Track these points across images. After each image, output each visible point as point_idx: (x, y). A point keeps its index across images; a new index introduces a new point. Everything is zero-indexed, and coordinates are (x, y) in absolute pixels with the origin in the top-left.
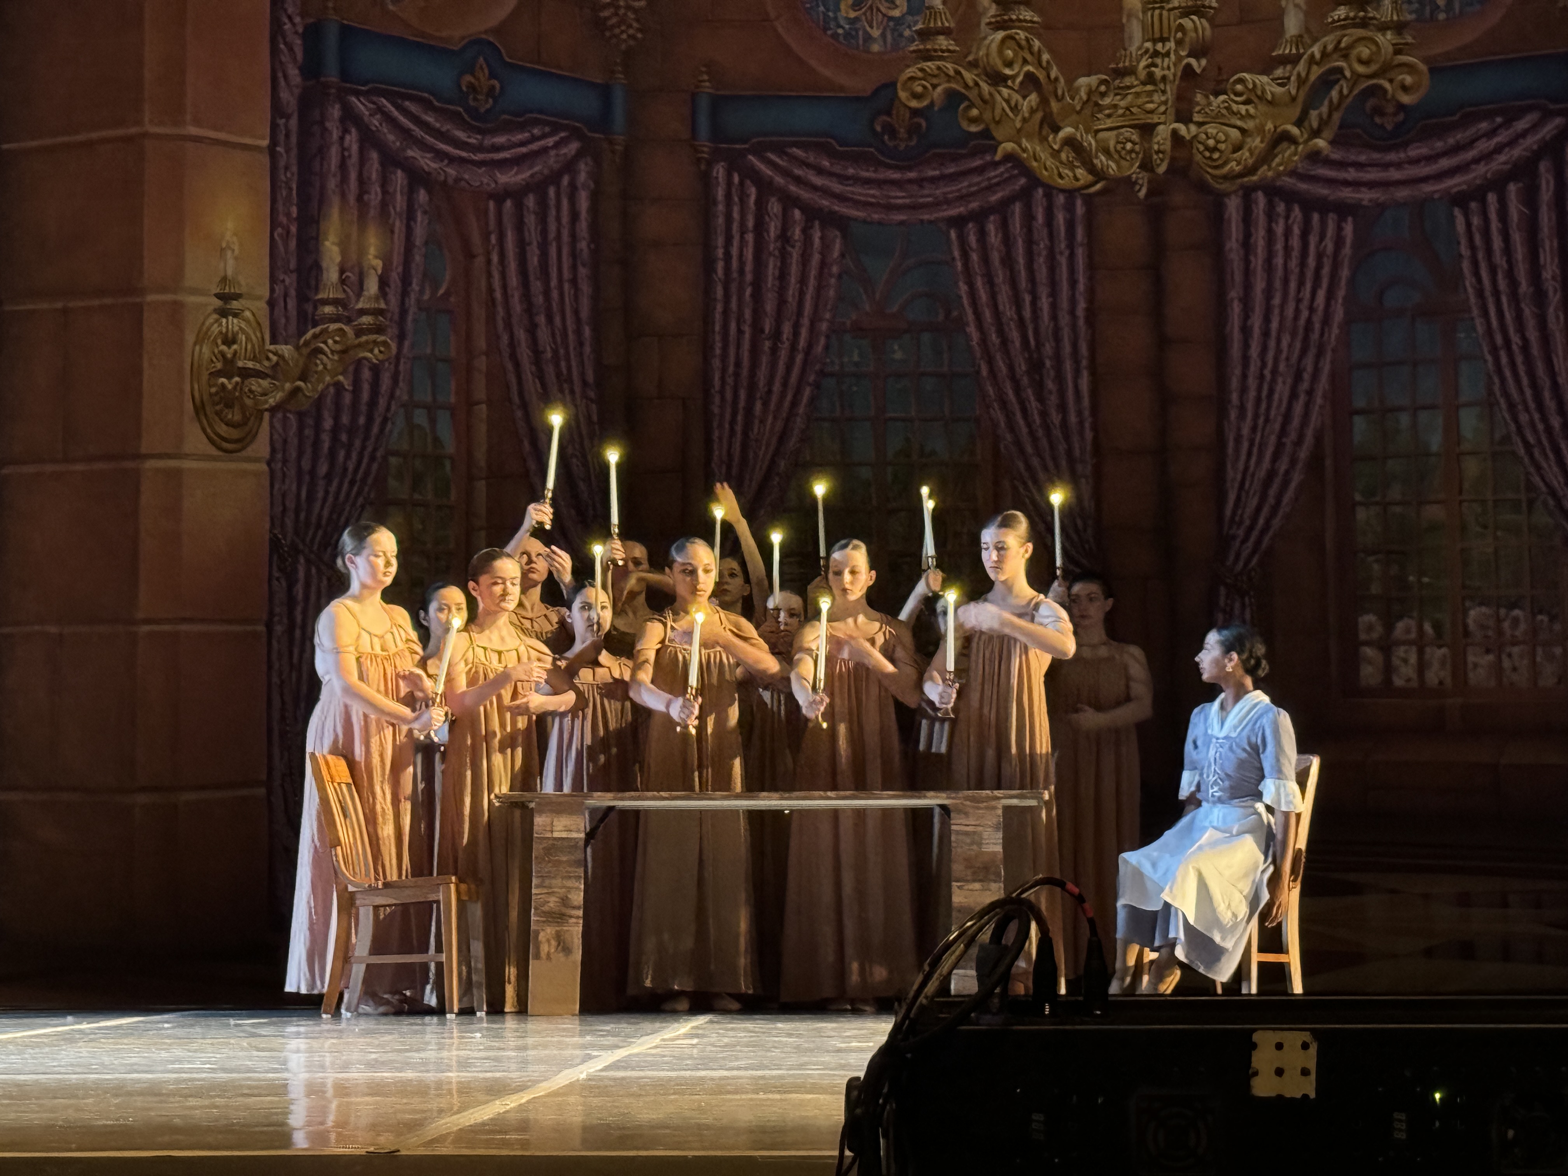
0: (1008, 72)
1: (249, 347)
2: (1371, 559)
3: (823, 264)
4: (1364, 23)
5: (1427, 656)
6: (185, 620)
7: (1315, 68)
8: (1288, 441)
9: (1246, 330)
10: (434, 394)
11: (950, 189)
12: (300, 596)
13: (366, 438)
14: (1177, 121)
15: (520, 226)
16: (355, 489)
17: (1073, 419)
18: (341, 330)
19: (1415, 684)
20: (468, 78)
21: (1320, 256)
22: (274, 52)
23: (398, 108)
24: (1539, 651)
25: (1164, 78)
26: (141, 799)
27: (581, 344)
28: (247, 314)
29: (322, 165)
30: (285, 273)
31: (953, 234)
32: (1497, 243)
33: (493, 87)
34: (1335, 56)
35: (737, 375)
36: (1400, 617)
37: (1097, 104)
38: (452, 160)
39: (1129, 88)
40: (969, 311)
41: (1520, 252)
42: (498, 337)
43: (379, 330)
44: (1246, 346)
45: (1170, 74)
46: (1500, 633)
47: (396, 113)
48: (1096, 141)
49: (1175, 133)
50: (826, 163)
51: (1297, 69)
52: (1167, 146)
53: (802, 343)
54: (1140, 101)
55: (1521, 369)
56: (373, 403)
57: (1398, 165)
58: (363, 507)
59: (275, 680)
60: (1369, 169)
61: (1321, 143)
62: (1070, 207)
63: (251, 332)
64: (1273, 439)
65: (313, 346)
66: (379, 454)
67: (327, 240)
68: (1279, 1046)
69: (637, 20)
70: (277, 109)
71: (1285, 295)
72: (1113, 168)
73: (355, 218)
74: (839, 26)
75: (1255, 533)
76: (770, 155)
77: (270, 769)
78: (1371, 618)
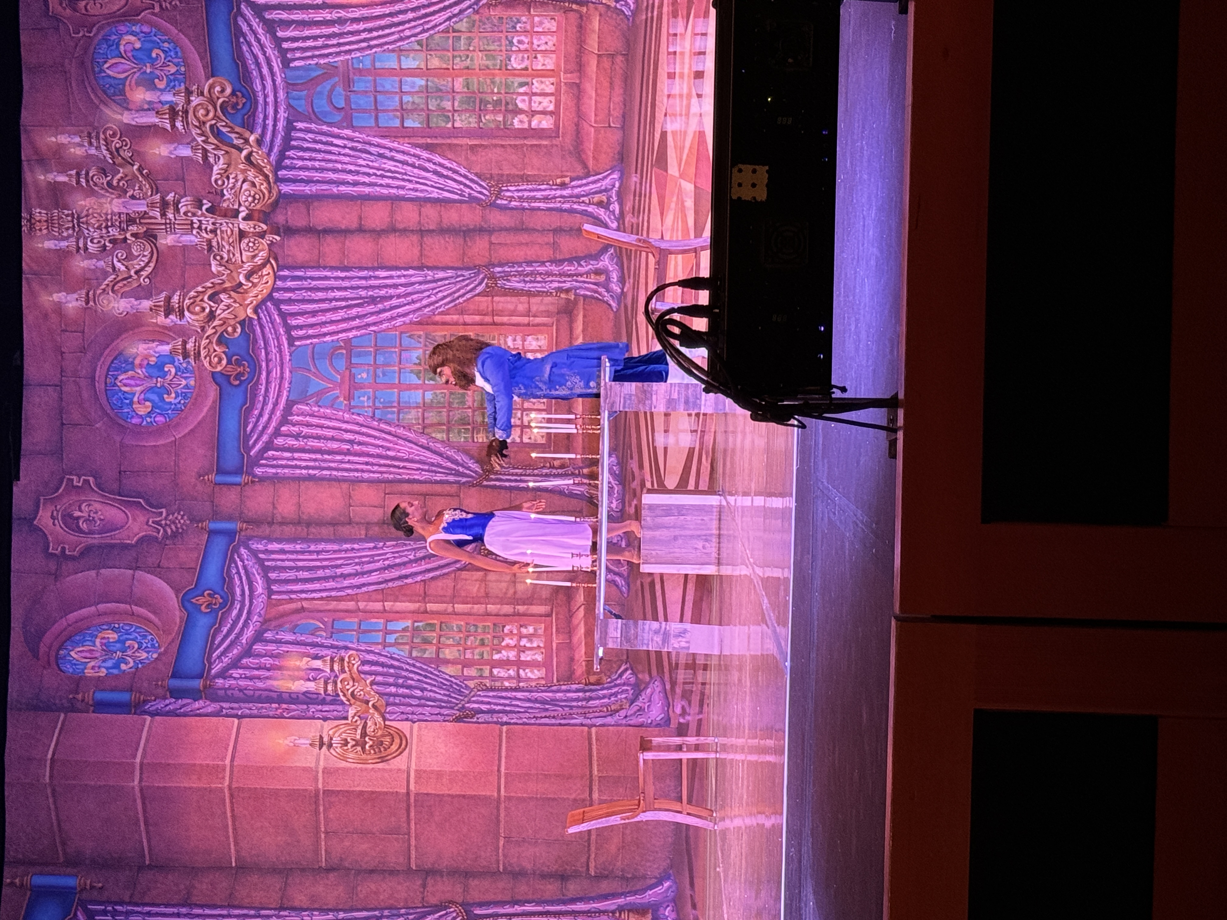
0: (207, 310)
1: (348, 732)
2: (483, 120)
3: (312, 415)
4: (186, 112)
5: (538, 91)
6: (499, 771)
7: (209, 140)
8: (417, 163)
9: (356, 184)
10: (379, 631)
11: (272, 343)
12: (488, 707)
13: (401, 668)
14: (236, 216)
15: (287, 581)
16: (429, 675)
17: (403, 280)
18: (341, 681)
19: (553, 98)
20: (203, 608)
21: (315, 141)
22: (185, 715)
23: (218, 647)
24: (536, 29)
25: (213, 224)
27: (353, 549)
28: (331, 732)
29: (249, 690)
30: (309, 711)
31: (297, 343)
32: (310, 43)
33: (209, 595)
34: (203, 129)
35: (373, 464)
36: (516, 105)
37: (227, 262)
38: (248, 618)
39: (218, 243)
40: (340, 335)
41: (316, 31)
42: (348, 595)
43: (342, 660)
44: (364, 184)
45: (213, 220)
46: (526, 50)
47: (221, 649)
48: (248, 262)
49: (244, 219)
50: (256, 412)
51: (210, 150)
52: (251, 223)
53: (357, 428)
54: (226, 237)
55: (381, 33)
56: (383, 665)
57: (266, 96)
58: (439, 671)
59: (533, 721)
60: (267, 113)
61: (252, 138)
63: (341, 731)
64: (416, 171)
65: (350, 698)
66: (411, 662)
67: (290, 689)
69: (173, 514)
70: (217, 714)
71: (336, 161)
72: (263, 254)
73: (279, 672)
74: (179, 403)
75: (468, 182)
76: (251, 442)
77: (582, 725)
78: (516, 121)
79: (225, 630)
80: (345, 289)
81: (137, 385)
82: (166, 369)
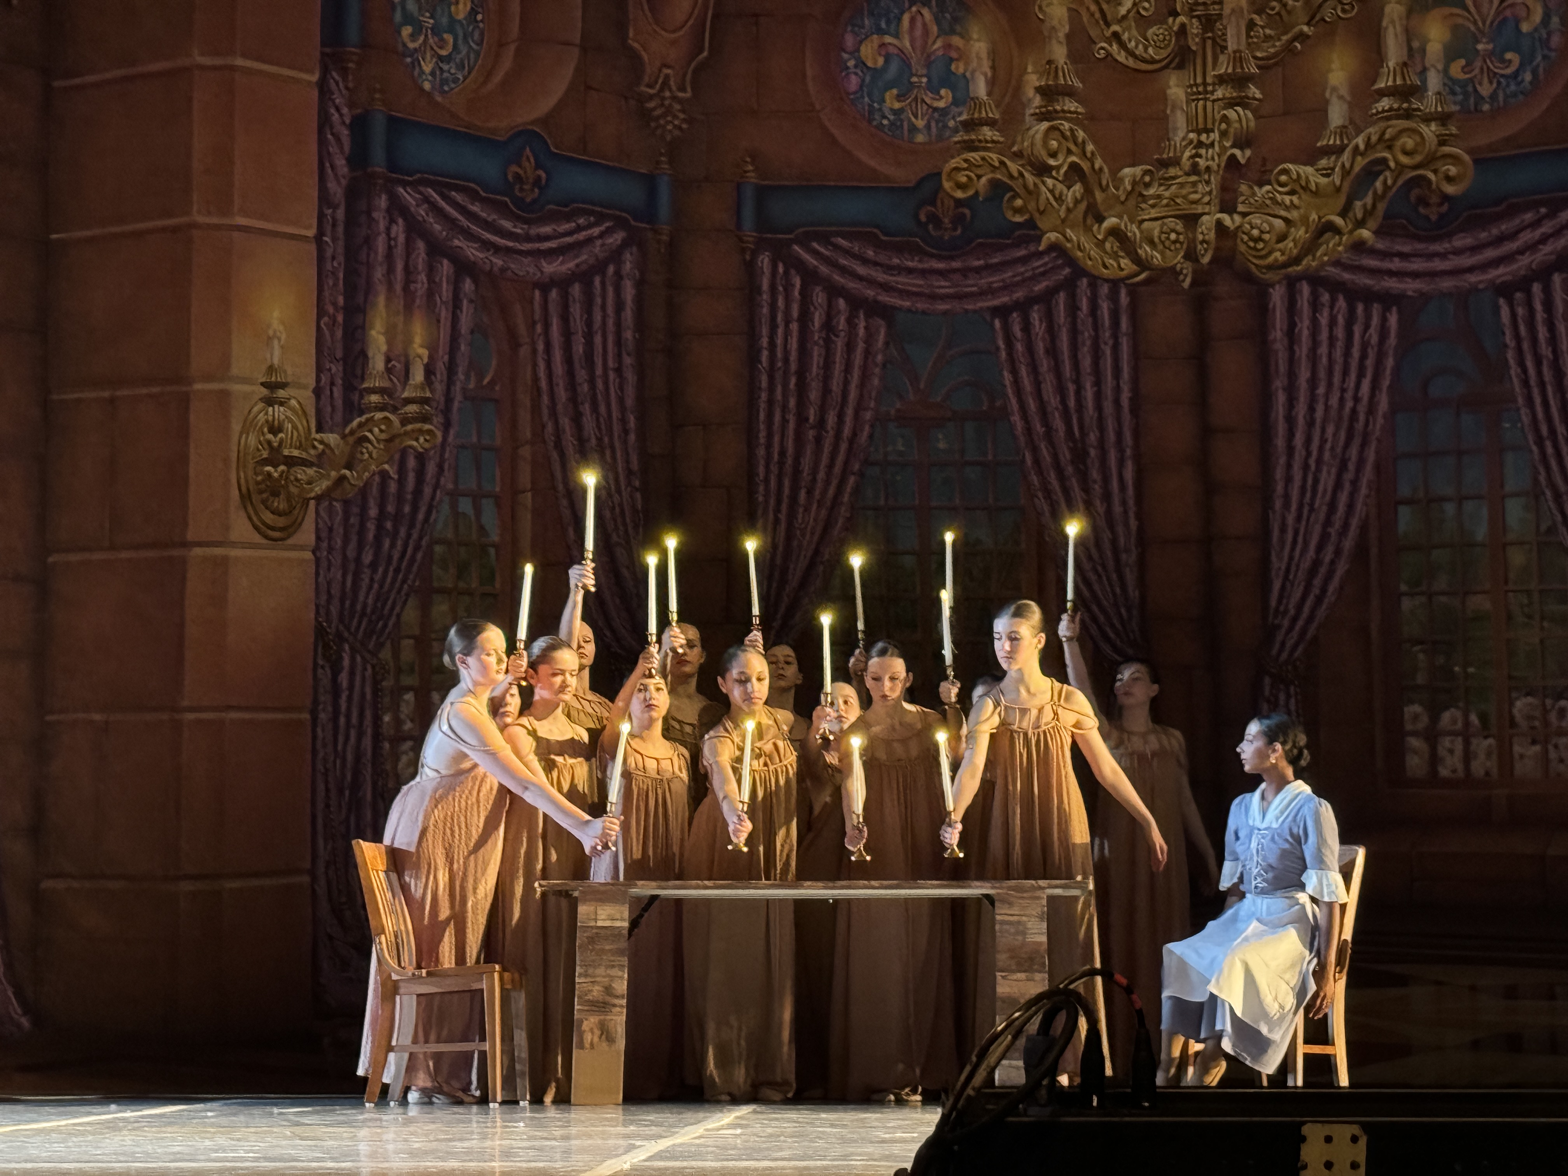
0: (1052, 162)
1: (295, 434)
2: (1417, 648)
3: (867, 353)
4: (1408, 115)
5: (1473, 747)
6: (230, 708)
7: (1359, 158)
8: (1332, 531)
9: (1290, 420)
10: (479, 484)
11: (995, 280)
12: (345, 684)
13: (412, 526)
14: (1222, 211)
15: (565, 318)
16: (400, 576)
17: (1117, 509)
18: (386, 418)
20: (514, 168)
21: (1365, 346)
22: (322, 142)
23: (444, 197)
25: (1208, 169)
26: (187, 886)
27: (626, 432)
28: (293, 402)
29: (368, 255)
30: (331, 362)
31: (997, 323)
32: (1542, 333)
33: (539, 177)
34: (1379, 147)
35: (781, 463)
36: (1447, 708)
37: (1141, 195)
38: (498, 249)
39: (1174, 178)
40: (1014, 401)
42: (544, 427)
43: (425, 419)
44: (1291, 436)
45: (1214, 165)
46: (1546, 723)
47: (443, 204)
48: (1141, 232)
49: (1219, 223)
50: (870, 253)
51: (1341, 160)
52: (1212, 235)
53: (846, 434)
54: (1184, 192)
56: (418, 492)
57: (1443, 256)
58: (408, 595)
59: (320, 767)
60: (1413, 259)
61: (1365, 233)
62: (1114, 297)
63: (297, 421)
64: (1317, 530)
65: (359, 435)
66: (424, 543)
67: (372, 328)
68: (1328, 1139)
69: (683, 111)
70: (324, 198)
71: (1330, 385)
72: (1157, 258)
73: (401, 308)
74: (884, 117)
75: (1300, 623)
76: (815, 245)
77: (314, 857)
78: (1416, 708)
79: (475, 208)
80: (1099, 408)
81: (912, 42)
82: (943, 92)
